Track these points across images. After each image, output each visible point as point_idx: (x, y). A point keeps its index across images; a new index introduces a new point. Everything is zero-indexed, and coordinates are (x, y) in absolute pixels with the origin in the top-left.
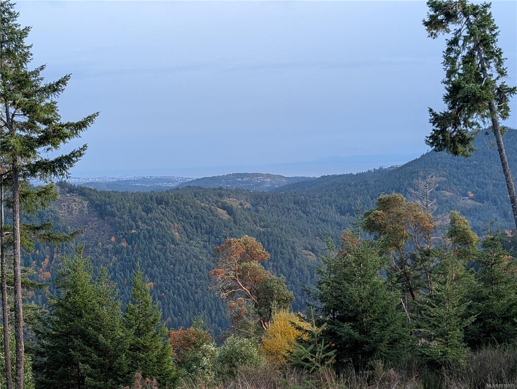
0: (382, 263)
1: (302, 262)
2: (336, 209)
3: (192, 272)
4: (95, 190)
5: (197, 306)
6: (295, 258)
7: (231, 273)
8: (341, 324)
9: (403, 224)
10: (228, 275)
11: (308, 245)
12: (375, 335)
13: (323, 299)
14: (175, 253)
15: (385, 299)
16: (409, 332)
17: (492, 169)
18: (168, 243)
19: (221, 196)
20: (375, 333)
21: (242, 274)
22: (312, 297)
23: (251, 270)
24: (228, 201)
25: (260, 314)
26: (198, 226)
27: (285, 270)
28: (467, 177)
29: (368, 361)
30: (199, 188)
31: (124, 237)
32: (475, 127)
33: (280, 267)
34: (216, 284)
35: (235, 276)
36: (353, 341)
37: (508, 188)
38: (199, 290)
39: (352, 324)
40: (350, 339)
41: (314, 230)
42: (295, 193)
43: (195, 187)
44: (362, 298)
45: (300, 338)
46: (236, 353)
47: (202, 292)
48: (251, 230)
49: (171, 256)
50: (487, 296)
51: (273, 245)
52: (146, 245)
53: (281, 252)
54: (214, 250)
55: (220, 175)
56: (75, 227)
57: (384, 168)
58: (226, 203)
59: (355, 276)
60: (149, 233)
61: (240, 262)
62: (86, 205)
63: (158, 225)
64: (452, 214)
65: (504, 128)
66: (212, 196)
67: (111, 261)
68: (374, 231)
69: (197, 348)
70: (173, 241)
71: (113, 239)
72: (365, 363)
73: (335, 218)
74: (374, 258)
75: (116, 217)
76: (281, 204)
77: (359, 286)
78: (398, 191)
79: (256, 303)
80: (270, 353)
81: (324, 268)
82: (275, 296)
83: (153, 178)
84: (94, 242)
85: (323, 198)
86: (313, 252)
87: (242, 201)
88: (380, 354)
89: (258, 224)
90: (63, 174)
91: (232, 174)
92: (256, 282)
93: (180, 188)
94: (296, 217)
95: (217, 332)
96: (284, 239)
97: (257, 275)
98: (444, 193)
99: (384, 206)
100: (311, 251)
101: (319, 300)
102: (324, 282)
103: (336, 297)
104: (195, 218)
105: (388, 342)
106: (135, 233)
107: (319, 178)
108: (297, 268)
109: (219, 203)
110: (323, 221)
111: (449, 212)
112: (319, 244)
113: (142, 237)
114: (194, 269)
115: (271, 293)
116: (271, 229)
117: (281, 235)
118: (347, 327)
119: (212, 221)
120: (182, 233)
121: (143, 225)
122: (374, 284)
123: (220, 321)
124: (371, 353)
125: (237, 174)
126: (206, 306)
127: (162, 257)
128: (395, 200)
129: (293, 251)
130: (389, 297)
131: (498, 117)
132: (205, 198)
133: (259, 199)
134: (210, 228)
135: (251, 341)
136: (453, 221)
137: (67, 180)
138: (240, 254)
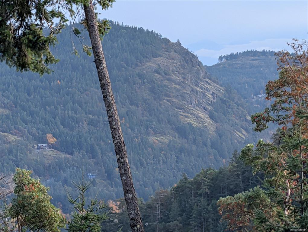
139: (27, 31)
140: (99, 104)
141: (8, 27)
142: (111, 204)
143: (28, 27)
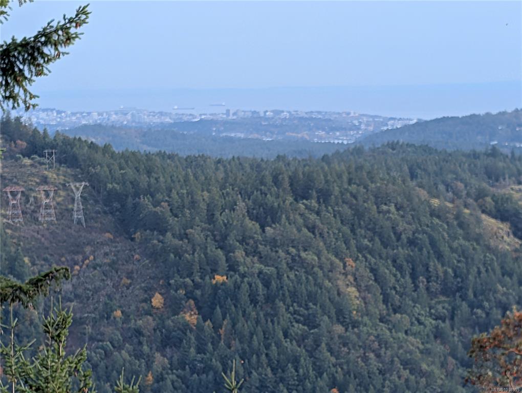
4: (106, 149)
14: (346, 349)
18: (326, 318)
19: (493, 176)
30: (426, 149)
31: (189, 295)
43: (413, 146)
49: (333, 360)
52: (258, 322)
54: (468, 346)
55: (494, 112)
56: (45, 260)
58: (509, 199)
60: (267, 284)
62: (78, 195)
63: (293, 260)
66: (467, 176)
67: (149, 367)
70: (341, 316)
71: (157, 300)
75: (169, 234)
83: (283, 115)
84: (101, 307)
90: (12, 97)
93: (366, 148)
104: (412, 243)
106: (223, 284)
109: (489, 199)
113: (244, 297)
119: (464, 254)
120: (368, 289)
121: (248, 260)
127: (305, 361)
132: (444, 182)
134: (456, 276)
137: (25, 117)
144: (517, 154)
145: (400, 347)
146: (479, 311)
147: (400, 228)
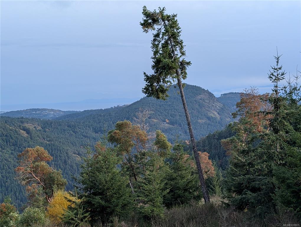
0: (118, 161)
1: (72, 161)
2: (93, 130)
3: (4, 169)
5: (7, 190)
6: (68, 159)
7: (29, 169)
8: (94, 197)
9: (130, 138)
10: (27, 170)
11: (76, 151)
12: (114, 203)
13: (84, 183)
15: (120, 181)
16: (133, 200)
17: (179, 107)
19: (22, 122)
20: (114, 201)
21: (35, 170)
22: (77, 182)
23: (41, 167)
24: (27, 125)
25: (46, 194)
26: (8, 141)
27: (62, 167)
28: (165, 112)
29: (110, 218)
30: (9, 117)
32: (169, 83)
33: (59, 165)
34: (19, 176)
35: (31, 171)
36: (101, 207)
37: (186, 117)
38: (8, 180)
39: (101, 196)
40: (100, 206)
41: (80, 142)
42: (68, 120)
43: (6, 117)
44: (106, 181)
45: (70, 207)
46: (31, 217)
47: (10, 181)
48: (41, 143)
50: (176, 178)
51: (55, 152)
53: (59, 155)
54: (18, 155)
55: (22, 110)
57: (120, 106)
58: (26, 127)
59: (103, 168)
61: (34, 162)
64: (157, 132)
65: (184, 84)
66: (17, 122)
68: (114, 142)
69: (7, 215)
72: (108, 219)
73: (92, 135)
74: (113, 158)
76: (60, 127)
77: (105, 174)
78: (128, 119)
79: (44, 187)
80: (52, 216)
81: (85, 165)
82: (56, 182)
85: (85, 123)
86: (79, 156)
87: (35, 125)
88: (117, 213)
89: (46, 140)
91: (29, 109)
92: (44, 174)
94: (69, 135)
95: (20, 205)
96: (61, 148)
97: (45, 170)
98: (153, 120)
99: (120, 128)
100: (78, 154)
101: (81, 183)
102: (85, 173)
103: (92, 182)
104: (6, 136)
105: (121, 206)
107: (82, 112)
108: (69, 165)
109: (21, 127)
110: (85, 137)
111: (156, 131)
112: (82, 150)
114: (5, 167)
115: (53, 181)
116: (54, 142)
117: (60, 146)
118: (98, 199)
119: (17, 138)
122: (114, 173)
123: (22, 198)
124: (111, 213)
125: (32, 109)
126: (13, 189)
128: (126, 124)
129: (67, 155)
130: (122, 180)
131: (181, 78)
132: (12, 124)
133: (47, 124)
134: (15, 142)
135: (40, 209)
136: (158, 136)
138: (34, 157)
139: (160, 87)
140: (183, 110)
141: (154, 86)
142: (186, 141)
143: (160, 86)
144: (27, 118)
145: (4, 157)
146: (20, 149)
147: (4, 133)
